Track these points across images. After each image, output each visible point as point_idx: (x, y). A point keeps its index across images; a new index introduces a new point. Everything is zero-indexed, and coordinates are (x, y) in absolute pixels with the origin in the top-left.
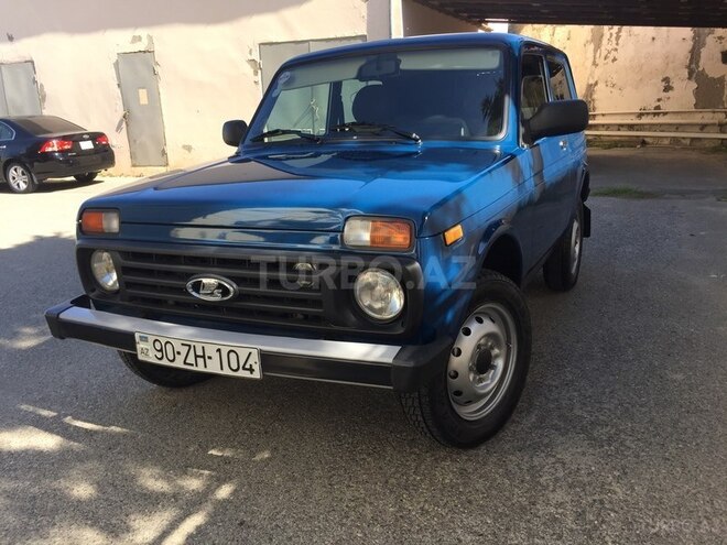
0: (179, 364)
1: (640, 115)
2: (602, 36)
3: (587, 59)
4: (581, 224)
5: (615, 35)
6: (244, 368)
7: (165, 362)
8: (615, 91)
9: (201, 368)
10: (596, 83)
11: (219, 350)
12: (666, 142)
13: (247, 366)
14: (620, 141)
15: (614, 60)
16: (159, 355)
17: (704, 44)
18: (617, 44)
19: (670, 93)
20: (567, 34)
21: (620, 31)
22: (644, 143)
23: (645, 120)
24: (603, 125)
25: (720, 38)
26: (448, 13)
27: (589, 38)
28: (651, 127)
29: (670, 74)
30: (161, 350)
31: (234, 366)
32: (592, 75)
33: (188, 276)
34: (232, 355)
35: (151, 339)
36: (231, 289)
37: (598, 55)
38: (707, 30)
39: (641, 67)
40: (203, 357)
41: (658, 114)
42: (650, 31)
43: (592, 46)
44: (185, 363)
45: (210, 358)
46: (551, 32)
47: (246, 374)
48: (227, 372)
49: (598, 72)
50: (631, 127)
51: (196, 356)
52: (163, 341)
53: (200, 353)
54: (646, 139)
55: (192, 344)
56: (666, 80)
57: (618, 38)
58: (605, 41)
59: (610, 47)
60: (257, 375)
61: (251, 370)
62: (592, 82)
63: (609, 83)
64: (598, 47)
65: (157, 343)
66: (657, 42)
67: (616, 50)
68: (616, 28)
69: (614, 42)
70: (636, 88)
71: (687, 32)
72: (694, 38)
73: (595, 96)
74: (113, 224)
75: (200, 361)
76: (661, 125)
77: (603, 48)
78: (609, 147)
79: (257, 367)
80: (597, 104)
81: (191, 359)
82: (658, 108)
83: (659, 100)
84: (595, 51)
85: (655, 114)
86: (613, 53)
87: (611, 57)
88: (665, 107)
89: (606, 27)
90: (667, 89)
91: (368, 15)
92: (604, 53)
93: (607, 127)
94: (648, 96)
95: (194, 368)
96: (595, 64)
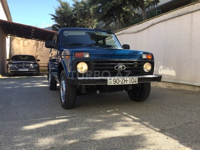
0: (120, 83)
2: (38, 44)
3: (34, 49)
6: (135, 82)
7: (116, 84)
8: (43, 58)
10: (38, 56)
11: (130, 79)
14: (45, 70)
15: (42, 50)
18: (43, 47)
20: (28, 43)
21: (43, 44)
27: (35, 44)
30: (115, 81)
32: (36, 53)
34: (133, 79)
35: (112, 79)
36: (125, 67)
43: (36, 47)
44: (122, 83)
46: (23, 42)
48: (131, 83)
49: (38, 53)
52: (116, 79)
55: (124, 78)
58: (39, 46)
59: (41, 48)
61: (136, 82)
62: (36, 55)
63: (41, 56)
64: (37, 47)
67: (42, 48)
69: (42, 46)
75: (125, 82)
78: (43, 72)
84: (37, 48)
86: (42, 49)
89: (39, 42)
92: (39, 49)
95: (124, 84)
96: (37, 51)
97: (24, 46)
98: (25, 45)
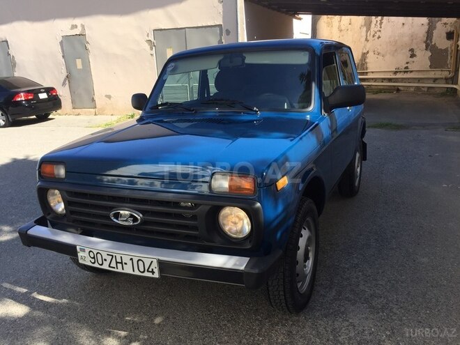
0: (105, 266)
1: (396, 73)
2: (371, 22)
3: (362, 37)
4: (360, 154)
5: (379, 22)
6: (148, 271)
7: (96, 265)
8: (380, 57)
9: (120, 270)
10: (368, 52)
11: (131, 259)
12: (412, 89)
13: (150, 270)
14: (383, 89)
15: (379, 37)
16: (93, 261)
17: (435, 28)
18: (381, 27)
19: (414, 59)
20: (349, 21)
21: (382, 19)
22: (398, 90)
23: (399, 76)
24: (372, 79)
25: (445, 24)
26: (274, 9)
27: (363, 24)
28: (403, 80)
29: (414, 47)
30: (94, 258)
31: (142, 270)
32: (365, 47)
33: (111, 208)
34: (140, 262)
35: (87, 250)
36: (139, 218)
37: (369, 33)
38: (437, 19)
39: (396, 42)
40: (121, 263)
41: (407, 72)
42: (401, 19)
43: (365, 29)
44: (110, 266)
45: (126, 264)
46: (339, 20)
47: (150, 275)
48: (137, 273)
49: (369, 45)
50: (390, 80)
51: (117, 263)
52: (95, 252)
53: (119, 260)
54: (400, 88)
55: (114, 255)
56: (412, 50)
57: (381, 23)
58: (373, 25)
59: (376, 30)
60: (156, 275)
61: (153, 272)
62: (366, 51)
63: (376, 52)
64: (368, 29)
65: (91, 253)
66: (406, 26)
67: (380, 31)
68: (380, 18)
69: (379, 26)
70: (393, 55)
71: (424, 20)
72: (429, 24)
73: (367, 60)
74: (62, 172)
75: (119, 265)
76: (408, 79)
77: (372, 30)
78: (377, 93)
79: (156, 271)
80: (369, 65)
81: (113, 264)
82: (407, 68)
83: (407, 63)
84: (367, 32)
85: (405, 72)
86: (378, 33)
87: (377, 36)
88: (411, 67)
89: (373, 17)
90: (413, 56)
91: (223, 12)
92: (372, 34)
93: (375, 80)
94: (401, 60)
95: (115, 270)
96: (367, 40)
97: (341, 30)
98: (343, 28)
